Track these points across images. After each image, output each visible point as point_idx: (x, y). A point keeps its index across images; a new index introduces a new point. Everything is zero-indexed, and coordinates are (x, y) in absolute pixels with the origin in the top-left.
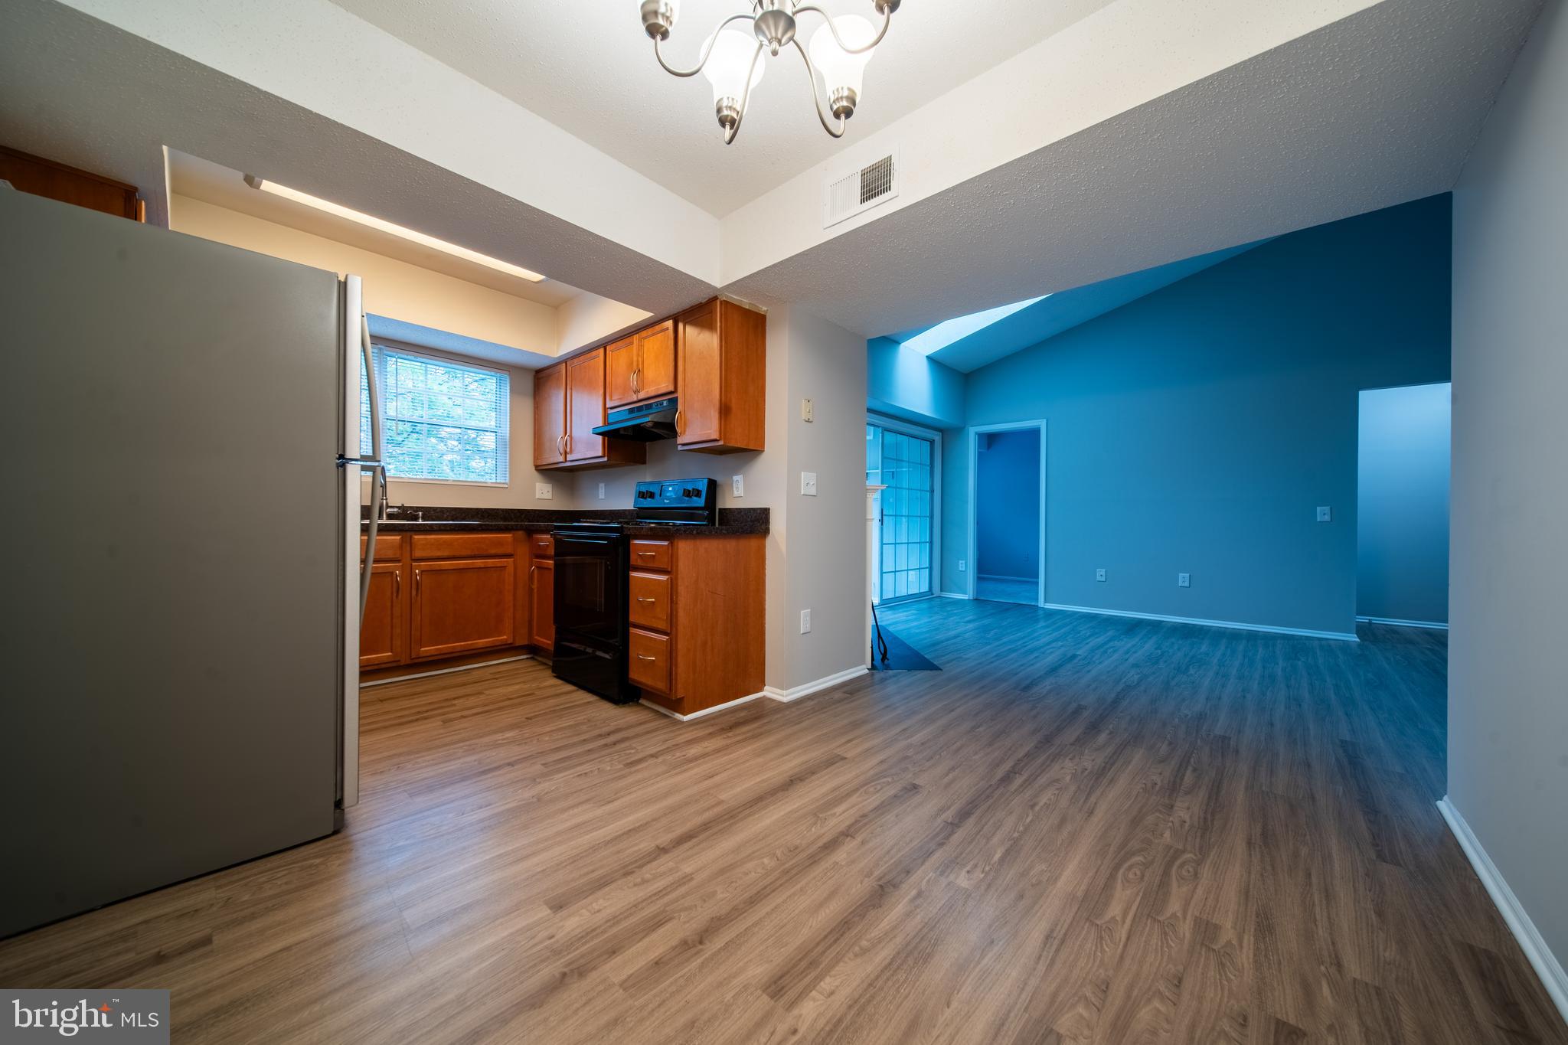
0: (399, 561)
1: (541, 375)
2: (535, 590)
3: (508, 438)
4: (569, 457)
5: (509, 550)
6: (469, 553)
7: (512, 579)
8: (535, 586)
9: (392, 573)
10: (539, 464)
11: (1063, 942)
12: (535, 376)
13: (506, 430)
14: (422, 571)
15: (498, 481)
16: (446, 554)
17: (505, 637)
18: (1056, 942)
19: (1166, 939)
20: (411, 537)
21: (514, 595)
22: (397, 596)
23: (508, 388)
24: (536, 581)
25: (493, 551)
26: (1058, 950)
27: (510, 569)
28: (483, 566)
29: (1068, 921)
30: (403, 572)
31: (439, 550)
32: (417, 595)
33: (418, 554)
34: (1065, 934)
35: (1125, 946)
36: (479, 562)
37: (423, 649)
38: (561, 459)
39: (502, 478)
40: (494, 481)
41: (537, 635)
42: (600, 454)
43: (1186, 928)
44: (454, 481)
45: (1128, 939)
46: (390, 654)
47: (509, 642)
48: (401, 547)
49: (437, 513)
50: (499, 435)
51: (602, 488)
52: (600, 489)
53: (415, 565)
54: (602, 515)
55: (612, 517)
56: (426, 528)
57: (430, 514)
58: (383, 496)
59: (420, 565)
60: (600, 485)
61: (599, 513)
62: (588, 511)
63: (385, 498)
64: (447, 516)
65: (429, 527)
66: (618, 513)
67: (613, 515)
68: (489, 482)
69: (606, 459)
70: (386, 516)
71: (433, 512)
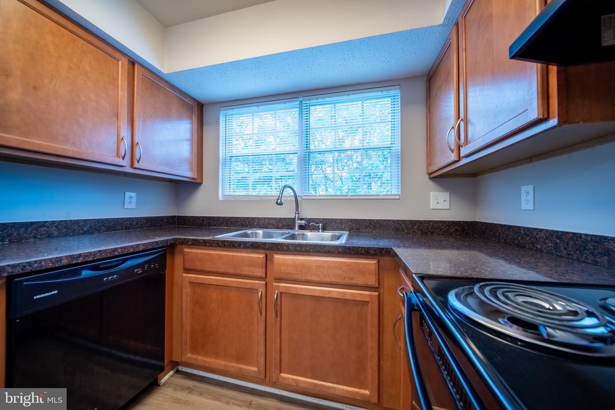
0: (263, 279)
1: (431, 73)
4: (462, 152)
5: (372, 281)
7: (376, 320)
8: (402, 345)
9: (258, 290)
10: (433, 169)
12: (427, 82)
13: (398, 144)
14: (281, 292)
15: (391, 194)
17: (368, 392)
20: (272, 256)
24: (402, 339)
37: (282, 375)
38: (453, 157)
39: (394, 190)
40: (387, 193)
46: (256, 369)
48: (265, 265)
49: (338, 223)
50: (393, 150)
51: (527, 193)
52: (523, 195)
53: (275, 286)
54: (528, 235)
55: (556, 244)
56: (283, 248)
57: (332, 225)
58: (296, 211)
59: (279, 286)
60: (524, 189)
61: (522, 232)
62: (501, 226)
63: (297, 212)
64: (344, 227)
65: (286, 247)
66: (572, 239)
67: (558, 241)
68: (382, 195)
69: (553, 122)
70: (298, 227)
71: (334, 223)
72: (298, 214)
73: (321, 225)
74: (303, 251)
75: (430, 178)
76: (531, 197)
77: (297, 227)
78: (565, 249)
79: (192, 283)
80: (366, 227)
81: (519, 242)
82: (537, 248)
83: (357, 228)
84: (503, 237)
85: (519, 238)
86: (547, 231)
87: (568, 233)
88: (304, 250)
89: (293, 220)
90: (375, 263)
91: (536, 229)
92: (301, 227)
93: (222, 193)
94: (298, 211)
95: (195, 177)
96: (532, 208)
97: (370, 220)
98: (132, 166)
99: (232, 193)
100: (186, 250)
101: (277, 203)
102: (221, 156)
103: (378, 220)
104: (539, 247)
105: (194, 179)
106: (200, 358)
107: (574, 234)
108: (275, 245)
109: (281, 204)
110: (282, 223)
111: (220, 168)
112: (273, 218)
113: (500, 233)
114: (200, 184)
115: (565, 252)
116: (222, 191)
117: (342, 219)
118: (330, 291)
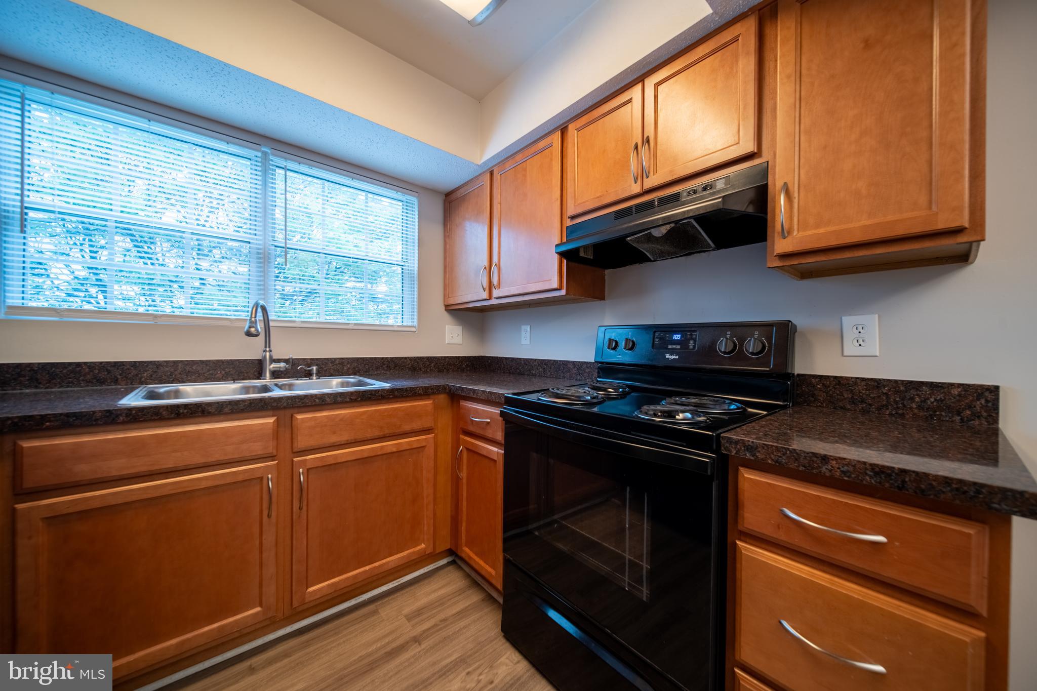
0: (272, 457)
1: (453, 197)
2: (464, 481)
3: (416, 272)
4: (496, 293)
5: (427, 423)
6: (377, 433)
7: (432, 463)
8: (464, 474)
9: (261, 479)
10: (451, 301)
12: (445, 201)
13: (413, 264)
14: (308, 470)
15: (405, 324)
16: (345, 437)
17: (423, 546)
20: (292, 416)
21: (435, 486)
22: (269, 516)
23: (416, 213)
24: (465, 467)
25: (407, 427)
27: (430, 450)
28: (394, 450)
30: (278, 477)
31: (334, 433)
32: (300, 508)
33: (302, 442)
36: (390, 445)
37: (311, 589)
38: (485, 295)
39: (410, 320)
40: (400, 324)
41: (466, 546)
42: (555, 285)
44: (355, 324)
46: (258, 609)
47: (428, 552)
48: (276, 433)
49: (336, 365)
50: (406, 269)
51: (526, 331)
52: (523, 333)
53: (298, 461)
54: (527, 364)
55: (544, 369)
56: (315, 401)
57: (327, 367)
58: (266, 347)
59: (306, 460)
60: (524, 327)
61: (523, 362)
62: (506, 358)
63: (268, 349)
64: (347, 370)
65: (318, 399)
66: (553, 364)
67: (545, 366)
68: (395, 325)
69: (563, 292)
70: (270, 373)
71: (330, 365)
72: (270, 351)
73: (315, 368)
74: (347, 402)
75: (445, 310)
76: (528, 334)
77: (268, 374)
78: (549, 371)
80: (377, 368)
81: (520, 371)
82: (532, 373)
83: (365, 370)
84: (507, 368)
85: (520, 368)
86: (539, 360)
87: (551, 360)
88: (348, 400)
89: (261, 363)
90: (432, 403)
91: (532, 359)
92: (276, 374)
94: (269, 347)
96: (529, 344)
97: (383, 358)
101: (248, 333)
103: (392, 358)
104: (534, 372)
107: (554, 361)
108: (298, 399)
110: (224, 371)
112: (200, 361)
113: (505, 365)
115: (549, 374)
117: (343, 359)
118: (382, 447)
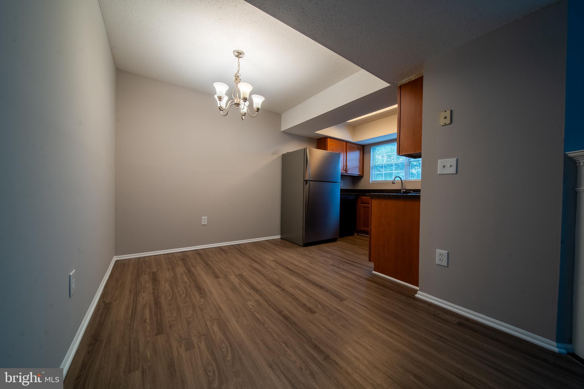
11: (217, 310)
18: (218, 309)
19: (197, 332)
26: (216, 308)
29: (221, 315)
34: (219, 312)
35: (205, 321)
43: (195, 340)
45: (206, 323)
79: (364, 207)
89: (400, 190)
93: (371, 180)
95: (361, 174)
98: (346, 173)
99: (375, 180)
100: (362, 197)
101: (392, 183)
102: (371, 165)
105: (361, 175)
106: (366, 228)
109: (394, 183)
111: (371, 170)
114: (363, 176)
116: (371, 179)
